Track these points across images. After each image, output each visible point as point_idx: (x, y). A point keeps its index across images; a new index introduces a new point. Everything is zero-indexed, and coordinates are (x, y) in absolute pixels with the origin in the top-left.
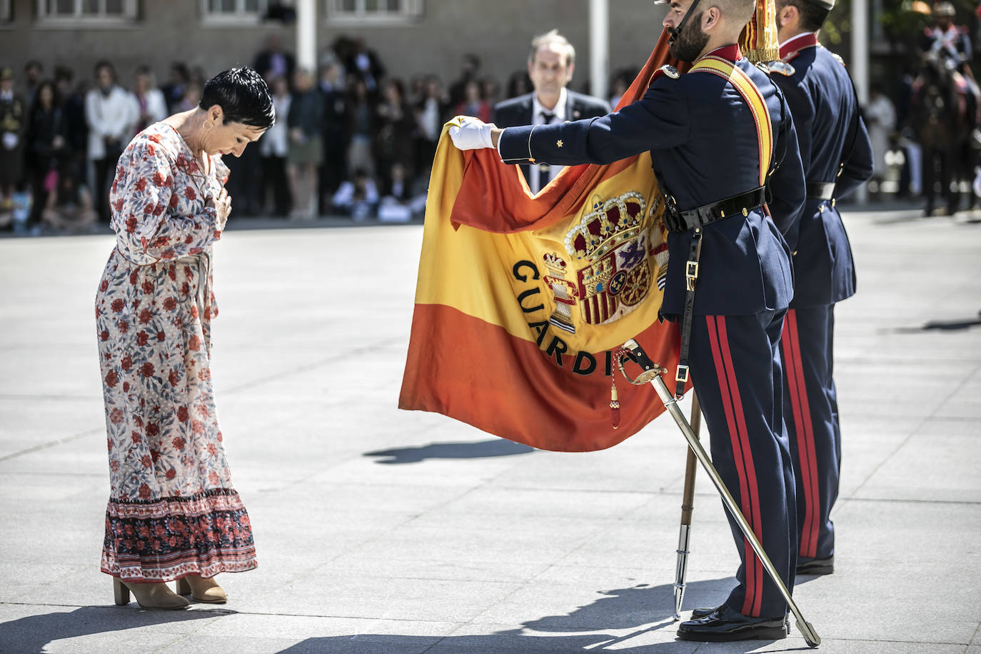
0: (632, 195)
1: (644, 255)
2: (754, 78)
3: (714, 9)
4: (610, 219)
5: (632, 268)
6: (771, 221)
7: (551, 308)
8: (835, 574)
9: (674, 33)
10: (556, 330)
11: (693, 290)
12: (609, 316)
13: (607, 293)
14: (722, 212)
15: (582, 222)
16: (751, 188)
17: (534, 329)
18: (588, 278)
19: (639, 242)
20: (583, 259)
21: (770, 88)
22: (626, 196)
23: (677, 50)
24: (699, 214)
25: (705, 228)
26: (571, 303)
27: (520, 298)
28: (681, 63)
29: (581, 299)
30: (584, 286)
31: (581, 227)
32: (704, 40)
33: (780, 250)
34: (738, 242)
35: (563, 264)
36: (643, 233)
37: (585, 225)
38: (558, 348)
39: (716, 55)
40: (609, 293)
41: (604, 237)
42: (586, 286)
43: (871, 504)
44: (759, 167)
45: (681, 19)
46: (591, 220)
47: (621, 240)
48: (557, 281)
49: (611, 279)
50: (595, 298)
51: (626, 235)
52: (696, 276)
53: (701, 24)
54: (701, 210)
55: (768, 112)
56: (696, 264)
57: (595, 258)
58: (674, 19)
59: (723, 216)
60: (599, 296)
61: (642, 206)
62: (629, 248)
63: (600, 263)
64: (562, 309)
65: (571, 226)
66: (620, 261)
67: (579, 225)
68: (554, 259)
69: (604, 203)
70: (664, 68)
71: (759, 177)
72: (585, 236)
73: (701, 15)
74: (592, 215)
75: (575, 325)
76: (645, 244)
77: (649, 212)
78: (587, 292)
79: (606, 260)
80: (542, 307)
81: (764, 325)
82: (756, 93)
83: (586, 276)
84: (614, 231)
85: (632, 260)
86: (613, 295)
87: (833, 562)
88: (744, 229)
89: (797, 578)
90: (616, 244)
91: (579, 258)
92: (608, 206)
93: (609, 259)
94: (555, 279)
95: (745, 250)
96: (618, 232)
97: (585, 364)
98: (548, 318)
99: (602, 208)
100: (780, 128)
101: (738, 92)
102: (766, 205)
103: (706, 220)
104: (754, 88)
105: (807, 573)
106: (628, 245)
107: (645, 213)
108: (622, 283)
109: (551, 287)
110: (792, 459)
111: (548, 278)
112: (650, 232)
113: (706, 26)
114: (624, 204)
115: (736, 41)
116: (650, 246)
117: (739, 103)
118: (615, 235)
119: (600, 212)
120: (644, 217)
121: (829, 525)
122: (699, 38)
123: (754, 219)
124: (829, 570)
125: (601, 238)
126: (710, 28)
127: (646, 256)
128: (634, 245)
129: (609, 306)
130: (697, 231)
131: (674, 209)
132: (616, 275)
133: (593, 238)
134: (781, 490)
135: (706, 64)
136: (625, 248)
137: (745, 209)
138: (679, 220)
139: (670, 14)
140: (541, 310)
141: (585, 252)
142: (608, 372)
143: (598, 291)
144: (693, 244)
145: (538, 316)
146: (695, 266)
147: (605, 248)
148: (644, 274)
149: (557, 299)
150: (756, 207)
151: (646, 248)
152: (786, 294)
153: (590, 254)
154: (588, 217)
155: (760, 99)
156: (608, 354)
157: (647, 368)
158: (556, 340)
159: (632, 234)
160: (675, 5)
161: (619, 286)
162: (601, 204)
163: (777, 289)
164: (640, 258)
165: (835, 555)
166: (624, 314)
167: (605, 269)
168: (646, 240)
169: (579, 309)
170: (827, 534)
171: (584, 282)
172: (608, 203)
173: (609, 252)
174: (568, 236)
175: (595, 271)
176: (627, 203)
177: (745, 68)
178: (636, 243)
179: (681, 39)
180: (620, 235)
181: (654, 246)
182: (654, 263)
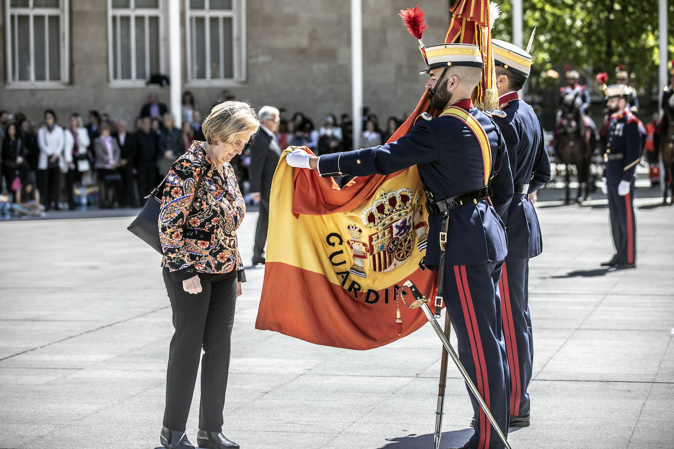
0: (404, 190)
1: (410, 227)
3: (455, 77)
4: (390, 204)
5: (403, 236)
6: (492, 207)
7: (351, 263)
9: (432, 92)
10: (353, 276)
11: (444, 250)
12: (388, 267)
13: (386, 252)
14: (461, 202)
15: (373, 205)
16: (479, 187)
17: (340, 276)
18: (376, 241)
19: (408, 220)
20: (373, 228)
21: (491, 126)
22: (401, 191)
23: (433, 103)
24: (447, 203)
25: (450, 212)
26: (364, 257)
27: (331, 257)
28: (436, 111)
29: (371, 254)
30: (373, 246)
31: (372, 208)
32: (450, 96)
33: (499, 225)
34: (472, 220)
35: (360, 231)
36: (410, 214)
37: (375, 207)
38: (355, 288)
39: (457, 106)
40: (388, 252)
41: (386, 215)
42: (374, 246)
44: (483, 174)
45: (435, 83)
46: (379, 204)
47: (397, 217)
48: (356, 243)
49: (389, 243)
50: (379, 254)
51: (400, 215)
52: (446, 241)
53: (447, 86)
54: (448, 201)
55: (488, 141)
56: (446, 234)
57: (380, 228)
58: (431, 84)
59: (462, 204)
60: (382, 253)
61: (410, 197)
62: (401, 223)
63: (383, 231)
64: (358, 262)
65: (366, 208)
66: (395, 231)
67: (372, 207)
68: (354, 228)
69: (387, 194)
70: (424, 115)
71: (484, 181)
72: (374, 214)
73: (447, 81)
74: (379, 201)
75: (366, 272)
76: (411, 221)
77: (415, 202)
78: (375, 249)
79: (387, 230)
80: (345, 262)
81: (490, 272)
82: (480, 128)
83: (374, 239)
84: (392, 212)
85: (403, 231)
86: (391, 253)
87: (529, 419)
88: (475, 211)
90: (393, 220)
91: (370, 228)
92: (389, 196)
93: (389, 229)
94: (354, 241)
95: (475, 225)
96: (395, 213)
97: (372, 297)
98: (349, 269)
99: (386, 197)
100: (498, 151)
101: (469, 129)
102: (489, 198)
103: (451, 207)
104: (479, 126)
105: (513, 426)
106: (401, 221)
107: (412, 202)
108: (396, 246)
109: (351, 247)
111: (349, 242)
112: (414, 214)
113: (450, 88)
114: (399, 196)
115: (469, 97)
116: (414, 224)
117: (470, 135)
118: (393, 214)
119: (385, 200)
120: (411, 204)
121: (526, 395)
122: (446, 96)
123: (481, 207)
124: (527, 424)
125: (384, 216)
126: (452, 89)
127: (411, 230)
128: (404, 222)
129: (387, 260)
130: (446, 213)
131: (432, 200)
132: (393, 240)
133: (379, 215)
134: (501, 374)
135: (450, 111)
136: (399, 223)
137: (475, 200)
138: (435, 207)
139: (430, 80)
140: (344, 264)
141: (374, 223)
142: (387, 302)
143: (381, 250)
144: (444, 222)
145: (342, 268)
146: (444, 235)
147: (387, 222)
148: (410, 241)
150: (483, 198)
151: (412, 224)
152: (502, 252)
153: (377, 225)
154: (377, 202)
155: (484, 133)
156: (387, 290)
157: (418, 298)
158: (354, 283)
159: (403, 214)
160: (432, 75)
161: (394, 247)
162: (385, 194)
163: (496, 248)
164: (407, 230)
165: (530, 414)
166: (397, 266)
167: (386, 235)
168: (412, 219)
169: (369, 261)
170: (525, 402)
171: (373, 243)
172: (389, 194)
173: (389, 225)
174: (364, 213)
175: (380, 236)
176: (401, 195)
177: (475, 114)
178: (406, 219)
179: (435, 96)
180: (396, 215)
181: (416, 224)
182: (415, 234)
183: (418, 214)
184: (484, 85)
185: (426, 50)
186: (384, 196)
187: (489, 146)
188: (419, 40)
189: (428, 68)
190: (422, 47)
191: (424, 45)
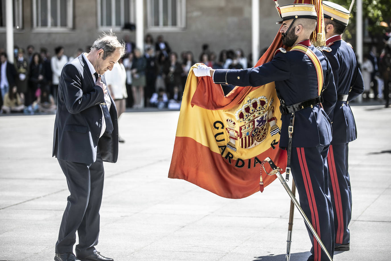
0: (262, 97)
2: (316, 53)
3: (300, 26)
4: (253, 107)
5: (261, 127)
6: (323, 110)
7: (228, 141)
8: (350, 250)
9: (285, 35)
10: (229, 149)
11: (291, 137)
12: (250, 145)
13: (250, 136)
14: (303, 106)
15: (243, 107)
16: (315, 97)
17: (220, 148)
18: (244, 130)
19: (264, 116)
20: (242, 122)
21: (323, 57)
22: (260, 98)
23: (285, 42)
24: (293, 107)
25: (296, 113)
26: (236, 139)
27: (216, 136)
29: (240, 138)
31: (242, 109)
32: (296, 38)
33: (327, 121)
34: (310, 119)
35: (234, 123)
36: (266, 113)
37: (244, 109)
38: (229, 156)
39: (301, 44)
40: (251, 136)
41: (251, 114)
42: (243, 133)
43: (364, 223)
44: (318, 88)
45: (287, 30)
46: (246, 107)
47: (258, 115)
48: (231, 130)
49: (252, 131)
50: (246, 138)
51: (260, 114)
52: (293, 132)
53: (295, 31)
54: (294, 106)
55: (321, 67)
56: (292, 127)
57: (247, 122)
58: (284, 30)
59: (303, 108)
60: (247, 137)
61: (266, 102)
62: (260, 119)
63: (249, 124)
64: (232, 141)
65: (238, 109)
66: (256, 123)
67: (241, 108)
68: (231, 121)
69: (252, 100)
70: (280, 49)
71: (318, 93)
72: (243, 113)
73: (295, 28)
74: (246, 105)
75: (237, 148)
76: (267, 117)
77: (269, 105)
78: (243, 135)
79: (251, 123)
80: (224, 140)
81: (320, 152)
82: (317, 59)
83: (243, 129)
85: (261, 124)
86: (253, 137)
87: (349, 246)
88: (312, 113)
89: (335, 252)
90: (255, 117)
91: (241, 122)
92: (253, 101)
93: (252, 122)
95: (311, 121)
96: (256, 112)
97: (240, 163)
98: (226, 144)
99: (251, 102)
100: (327, 73)
101: (309, 59)
102: (321, 103)
103: (296, 110)
104: (316, 57)
105: (339, 250)
106: (260, 117)
108: (256, 133)
109: (228, 132)
110: (332, 205)
111: (228, 129)
112: (268, 113)
113: (297, 32)
114: (259, 101)
115: (309, 38)
116: (268, 118)
117: (310, 63)
118: (255, 113)
119: (250, 104)
120: (267, 106)
121: (347, 231)
122: (294, 37)
123: (316, 110)
124: (348, 249)
125: (250, 114)
126: (298, 33)
127: (266, 122)
128: (262, 118)
129: (251, 141)
130: (293, 114)
131: (284, 105)
132: (255, 129)
133: (246, 114)
134: (328, 217)
135: (296, 47)
136: (259, 119)
137: (312, 105)
139: (282, 28)
140: (224, 141)
141: (243, 119)
142: (249, 167)
143: (247, 135)
144: (291, 119)
145: (222, 143)
147: (251, 118)
148: (265, 129)
149: (231, 137)
150: (317, 104)
152: (329, 139)
153: (245, 120)
154: (245, 105)
155: (318, 61)
156: (250, 160)
157: (274, 168)
158: (229, 153)
159: (262, 113)
160: (285, 24)
161: (255, 133)
162: (250, 100)
163: (325, 137)
164: (264, 123)
165: (350, 243)
166: (256, 145)
167: (250, 126)
168: (267, 116)
169: (239, 142)
170: (347, 235)
171: (242, 131)
172: (253, 100)
173: (253, 120)
174: (237, 112)
175: (247, 126)
176: (260, 101)
177: (312, 49)
178: (263, 117)
179: (287, 37)
180: (257, 113)
181: (269, 118)
182: (269, 125)
183: (271, 112)
184: (317, 30)
185: (281, 8)
186: (249, 101)
187: (322, 70)
188: (276, 2)
189: (281, 20)
190: (277, 6)
191: (279, 5)
